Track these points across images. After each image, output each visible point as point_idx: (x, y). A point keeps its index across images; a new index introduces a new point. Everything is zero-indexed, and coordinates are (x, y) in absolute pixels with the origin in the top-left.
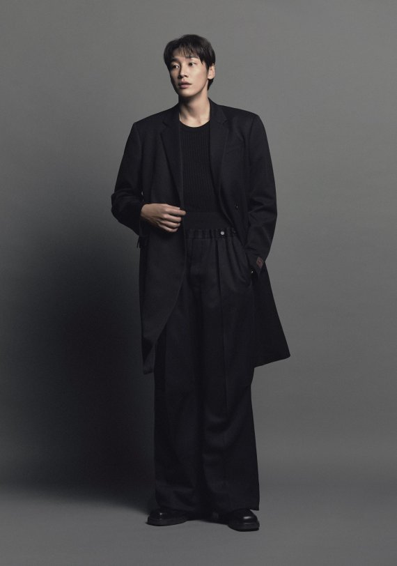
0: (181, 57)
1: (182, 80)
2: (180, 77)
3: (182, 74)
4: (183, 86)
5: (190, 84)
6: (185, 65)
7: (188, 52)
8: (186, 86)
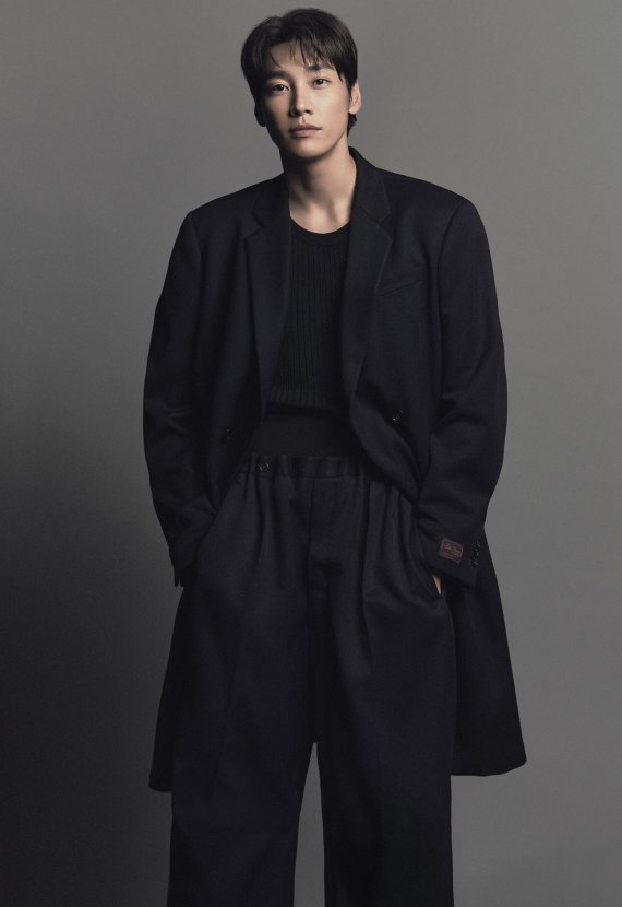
0: (293, 66)
1: (301, 119)
2: (294, 113)
3: (301, 106)
4: (301, 133)
5: (319, 129)
6: (302, 83)
7: (310, 56)
8: (307, 133)
